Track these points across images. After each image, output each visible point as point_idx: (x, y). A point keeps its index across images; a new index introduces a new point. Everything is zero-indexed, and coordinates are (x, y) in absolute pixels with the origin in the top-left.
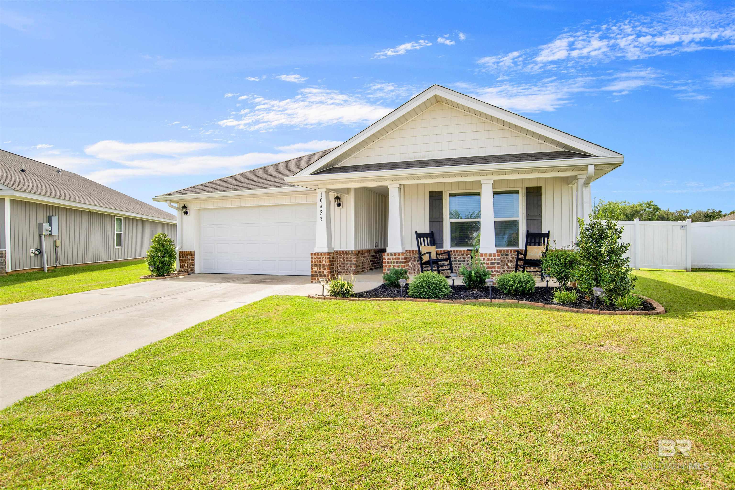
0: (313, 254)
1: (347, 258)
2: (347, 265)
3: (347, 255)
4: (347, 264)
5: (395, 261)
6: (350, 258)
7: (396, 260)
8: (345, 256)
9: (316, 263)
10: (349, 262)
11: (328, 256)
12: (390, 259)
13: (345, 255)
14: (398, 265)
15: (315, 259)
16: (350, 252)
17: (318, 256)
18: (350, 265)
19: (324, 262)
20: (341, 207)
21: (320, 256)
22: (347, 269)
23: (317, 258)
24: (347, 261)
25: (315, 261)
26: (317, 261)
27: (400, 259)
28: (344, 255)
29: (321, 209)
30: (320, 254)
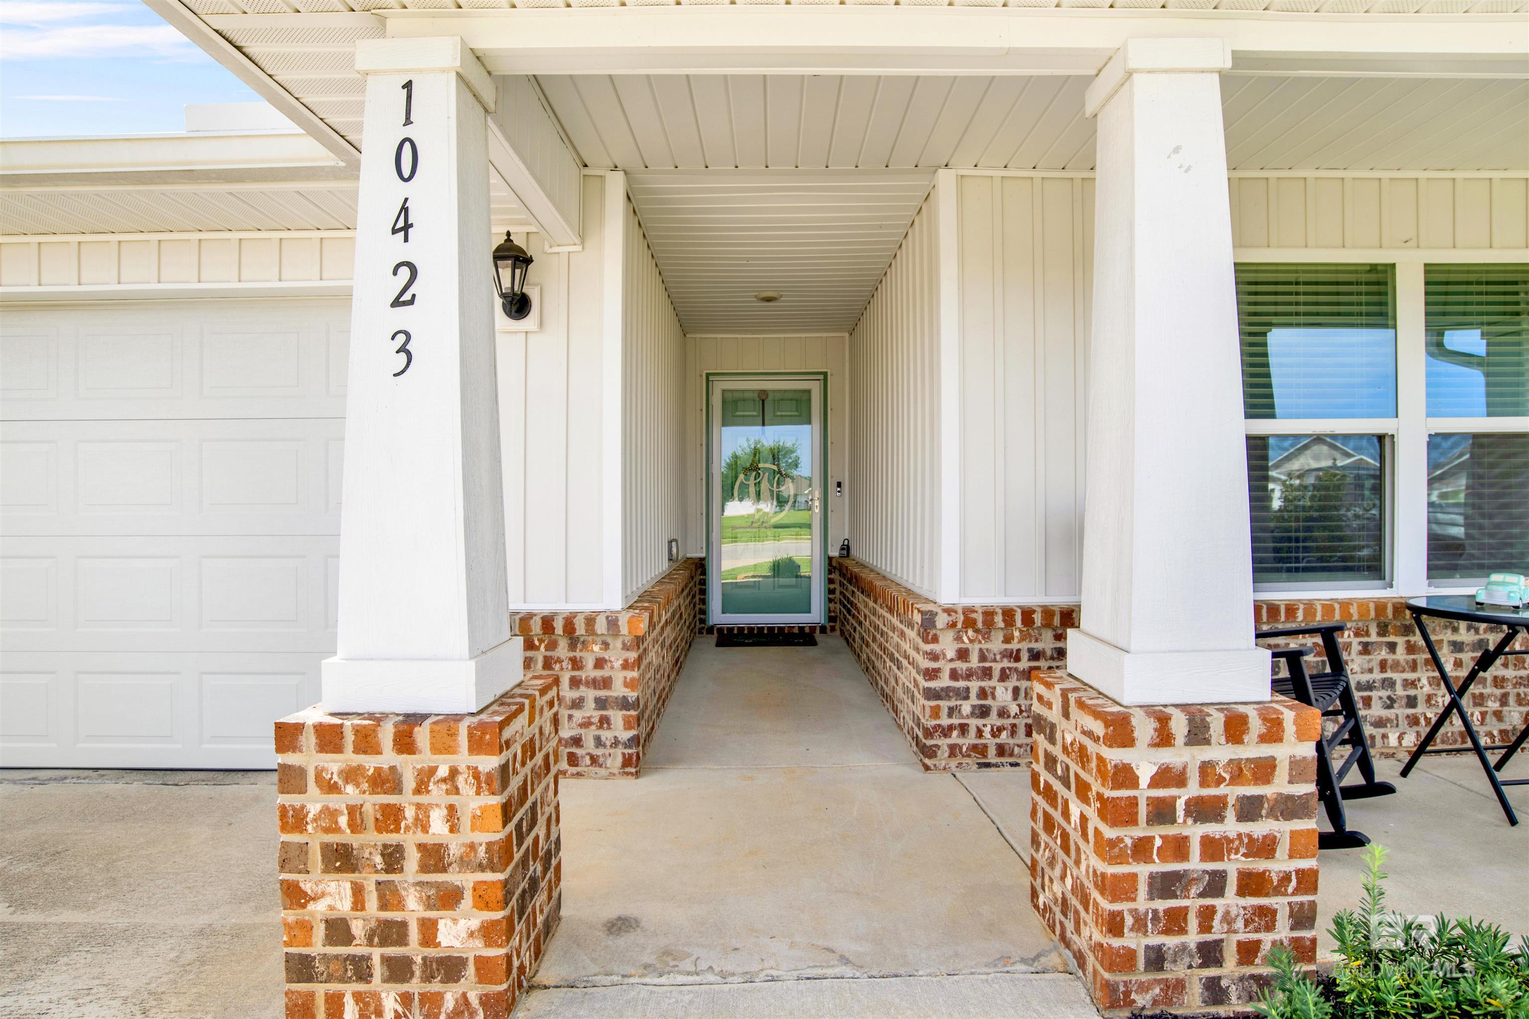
0: (309, 740)
1: (576, 664)
2: (578, 715)
3: (574, 643)
4: (577, 704)
5: (1233, 792)
6: (600, 663)
7: (1237, 777)
8: (563, 651)
9: (347, 837)
10: (590, 694)
11: (489, 763)
12: (1180, 780)
13: (563, 644)
14: (1259, 829)
15: (332, 788)
16: (601, 626)
17: (370, 763)
18: (596, 715)
19: (438, 827)
20: (529, 322)
21: (388, 758)
22: (577, 741)
23: (351, 775)
24: (575, 683)
25: (331, 814)
26: (353, 811)
27: (1282, 773)
28: (552, 646)
29: (398, 249)
30: (387, 734)
